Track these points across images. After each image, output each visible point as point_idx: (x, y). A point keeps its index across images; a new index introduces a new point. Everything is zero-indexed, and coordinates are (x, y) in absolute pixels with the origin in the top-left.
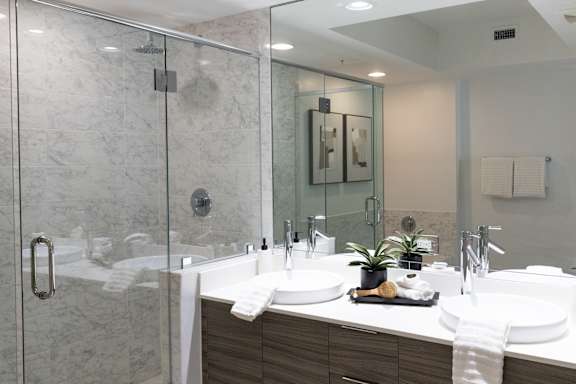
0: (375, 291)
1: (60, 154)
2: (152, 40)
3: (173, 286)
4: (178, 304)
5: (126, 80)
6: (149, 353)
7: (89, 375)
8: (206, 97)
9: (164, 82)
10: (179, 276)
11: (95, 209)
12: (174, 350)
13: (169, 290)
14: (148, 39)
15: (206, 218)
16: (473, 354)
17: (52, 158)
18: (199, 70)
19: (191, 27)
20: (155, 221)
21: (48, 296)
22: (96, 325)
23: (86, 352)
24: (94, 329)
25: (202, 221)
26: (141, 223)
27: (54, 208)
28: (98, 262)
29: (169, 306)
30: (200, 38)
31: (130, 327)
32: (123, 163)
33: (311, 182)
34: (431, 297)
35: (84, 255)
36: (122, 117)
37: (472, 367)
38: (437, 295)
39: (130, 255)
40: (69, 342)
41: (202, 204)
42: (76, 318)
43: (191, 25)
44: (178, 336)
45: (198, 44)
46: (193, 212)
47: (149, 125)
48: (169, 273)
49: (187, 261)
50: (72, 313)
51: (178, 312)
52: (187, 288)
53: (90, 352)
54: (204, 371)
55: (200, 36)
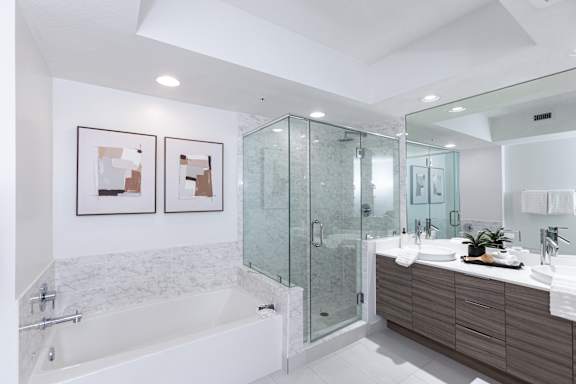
0: (479, 258)
12: (363, 277)
13: (361, 249)
15: (369, 217)
16: (567, 297)
29: (361, 256)
33: (412, 203)
34: (518, 265)
37: (567, 305)
38: (522, 264)
52: (370, 248)
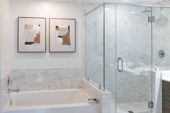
1: (122, 40)
2: (147, 8)
3: (153, 75)
4: (155, 80)
5: (139, 20)
6: (144, 95)
7: (128, 96)
8: (164, 23)
9: (151, 20)
10: (155, 73)
11: (130, 54)
12: (153, 93)
13: (152, 76)
14: (146, 8)
15: (163, 58)
17: (120, 41)
18: (162, 15)
19: (159, 3)
20: (146, 58)
21: (121, 71)
22: (130, 83)
23: (127, 90)
24: (129, 84)
25: (162, 59)
26: (142, 58)
27: (120, 53)
28: (130, 68)
29: (152, 80)
30: (162, 6)
31: (139, 86)
32: (137, 42)
35: (126, 66)
36: (137, 30)
39: (139, 67)
40: (123, 86)
41: (162, 54)
42: (124, 80)
43: (159, 2)
44: (154, 89)
45: (161, 8)
46: (159, 57)
47: (145, 32)
48: (152, 71)
49: (157, 69)
50: (124, 79)
51: (155, 82)
53: (128, 90)
54: (162, 101)
55: (162, 5)
